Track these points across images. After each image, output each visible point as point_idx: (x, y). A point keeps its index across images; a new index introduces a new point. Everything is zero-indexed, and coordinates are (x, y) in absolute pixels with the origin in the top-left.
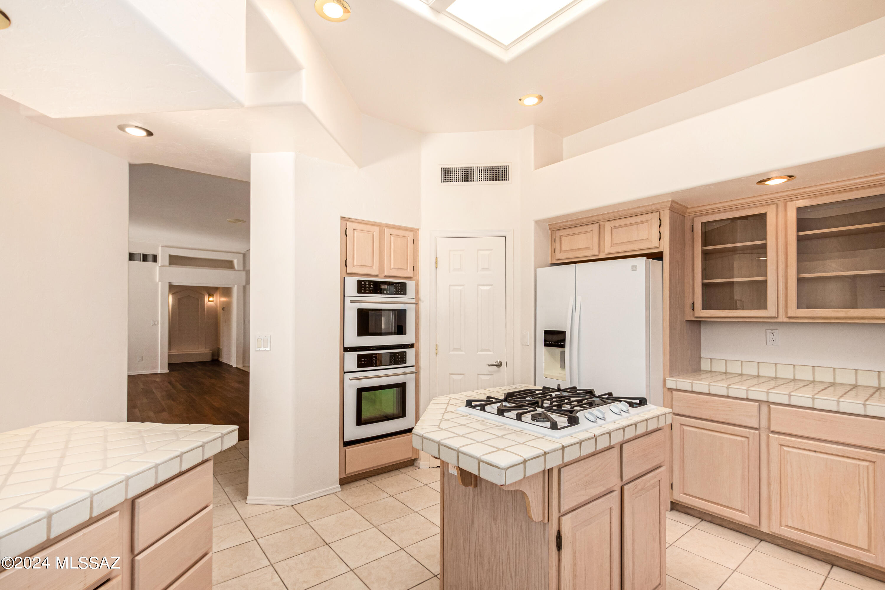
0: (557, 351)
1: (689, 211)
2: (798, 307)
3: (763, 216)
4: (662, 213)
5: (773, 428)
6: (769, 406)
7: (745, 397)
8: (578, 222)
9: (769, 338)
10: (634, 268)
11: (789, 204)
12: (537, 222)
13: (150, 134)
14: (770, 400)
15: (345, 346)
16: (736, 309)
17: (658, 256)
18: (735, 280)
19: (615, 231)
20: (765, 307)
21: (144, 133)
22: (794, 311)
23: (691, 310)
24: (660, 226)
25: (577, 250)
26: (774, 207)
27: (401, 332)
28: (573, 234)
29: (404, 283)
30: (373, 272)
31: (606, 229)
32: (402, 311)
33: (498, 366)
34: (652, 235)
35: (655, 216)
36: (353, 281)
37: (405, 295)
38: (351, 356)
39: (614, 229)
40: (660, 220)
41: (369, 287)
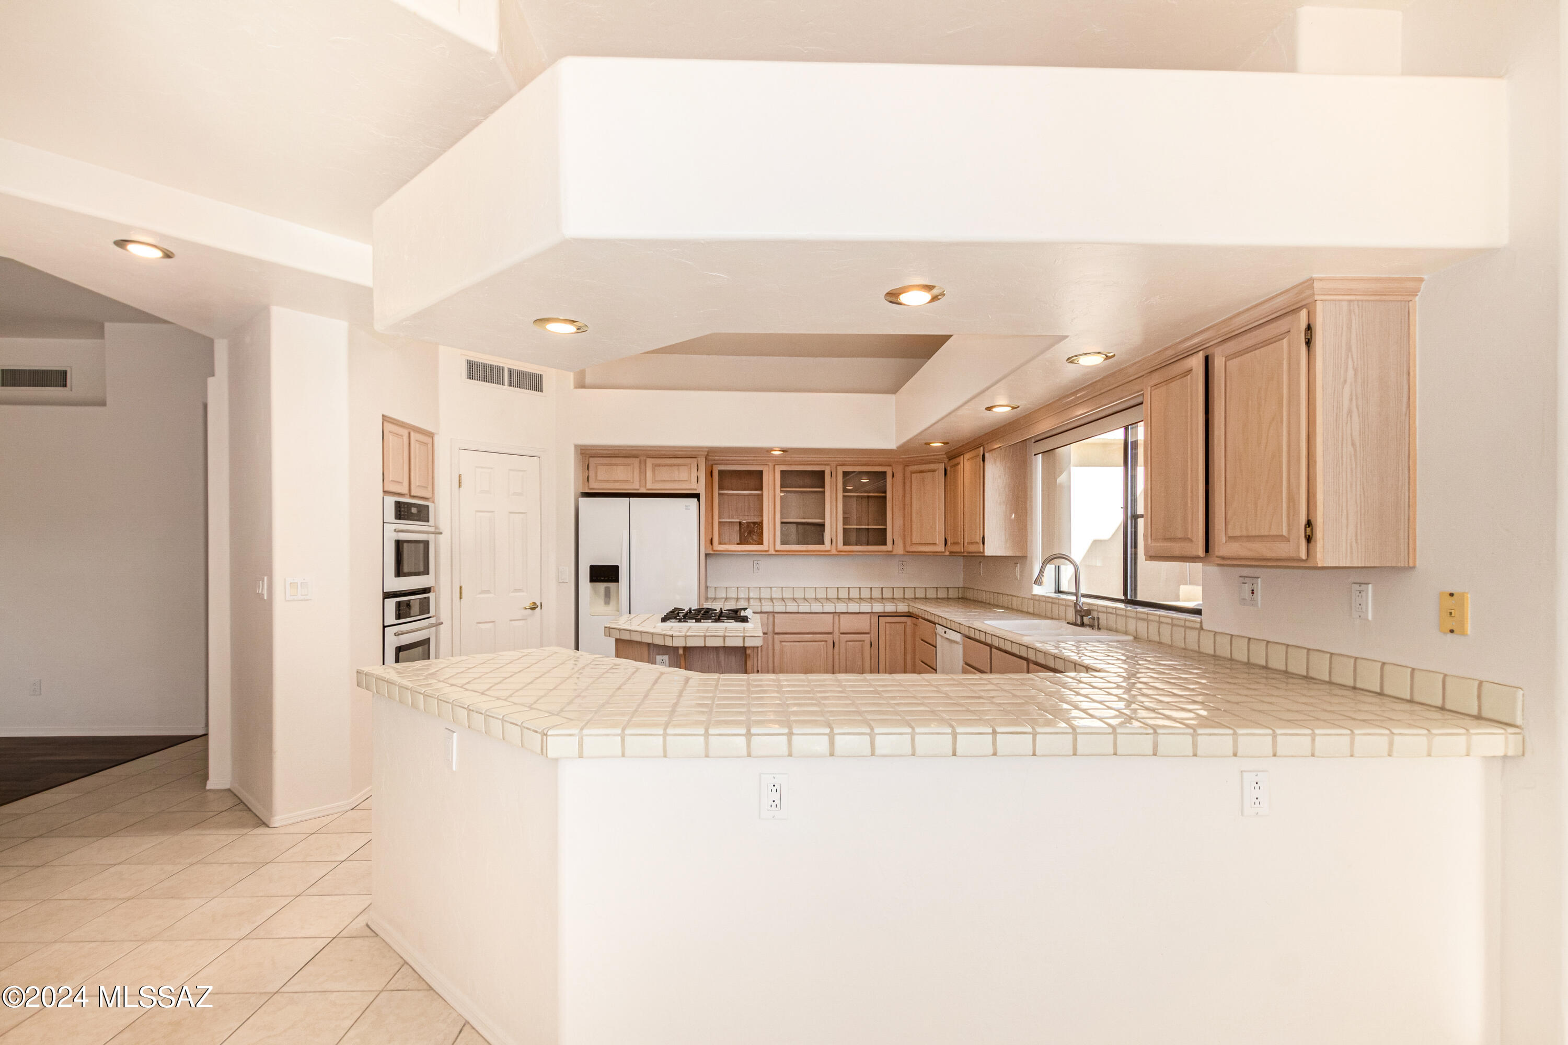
1: (711, 458)
2: (783, 544)
3: (760, 473)
4: (699, 458)
5: (777, 631)
6: (774, 616)
8: (617, 452)
9: (766, 566)
10: (687, 508)
11: (776, 466)
12: (575, 448)
13: (168, 255)
14: (776, 611)
15: (384, 591)
17: (696, 496)
19: (657, 469)
20: (762, 544)
21: (159, 254)
22: (779, 547)
23: (710, 545)
24: (697, 470)
25: (615, 481)
26: (765, 466)
27: (426, 572)
28: (611, 465)
29: (428, 507)
30: (405, 490)
31: (648, 465)
32: (426, 543)
33: (533, 609)
34: (692, 478)
35: (694, 462)
36: (390, 501)
37: (428, 521)
38: (391, 603)
39: (655, 466)
40: (698, 466)
41: (403, 511)
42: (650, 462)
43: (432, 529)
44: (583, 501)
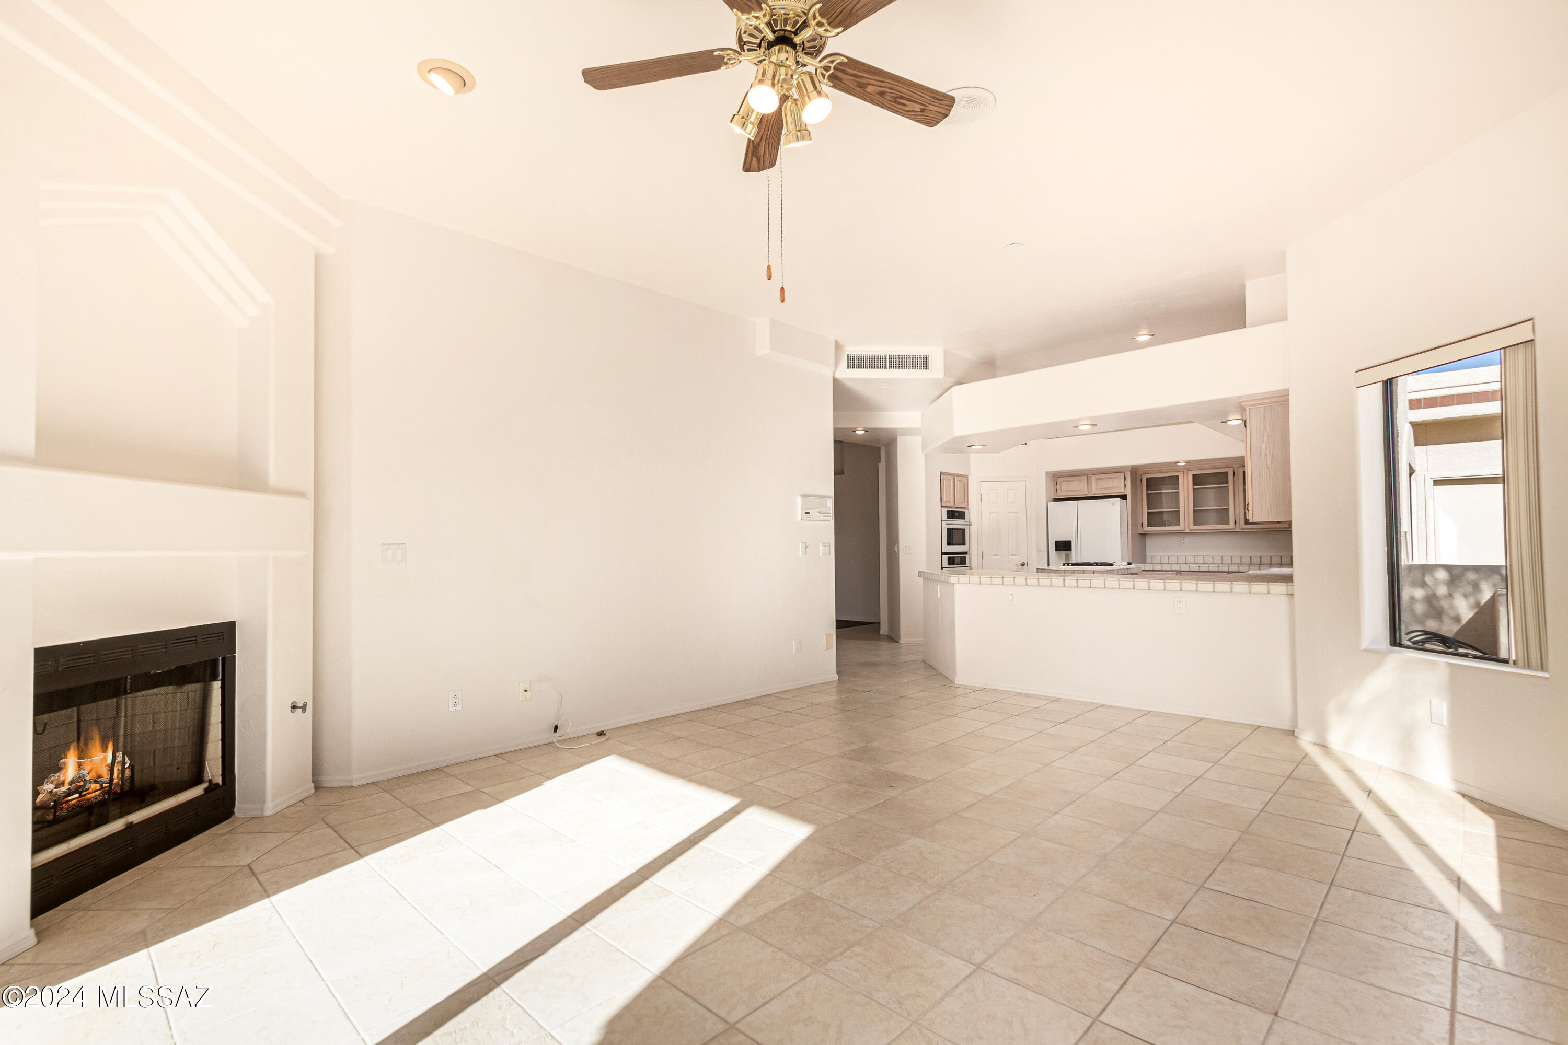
0: (1063, 553)
1: (1139, 470)
2: (1194, 525)
3: (1177, 477)
4: (1126, 473)
7: (1169, 569)
8: (1072, 473)
9: (1182, 542)
10: (1113, 504)
11: (1189, 472)
12: (1047, 473)
15: (942, 552)
16: (1165, 526)
17: (1124, 497)
18: (1163, 510)
19: (1098, 481)
20: (1179, 525)
22: (1192, 528)
23: (1141, 528)
24: (1125, 480)
25: (1072, 491)
26: (1182, 473)
27: (964, 544)
28: (1071, 481)
29: (964, 512)
30: (952, 505)
31: (1092, 479)
32: (964, 530)
33: (1023, 565)
34: (1121, 485)
35: (1122, 475)
36: (944, 511)
37: (965, 519)
38: (945, 557)
39: (1097, 479)
40: (1125, 477)
41: (952, 515)
42: (1094, 478)
43: (968, 523)
44: (1053, 505)
